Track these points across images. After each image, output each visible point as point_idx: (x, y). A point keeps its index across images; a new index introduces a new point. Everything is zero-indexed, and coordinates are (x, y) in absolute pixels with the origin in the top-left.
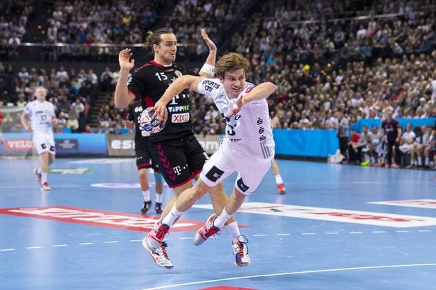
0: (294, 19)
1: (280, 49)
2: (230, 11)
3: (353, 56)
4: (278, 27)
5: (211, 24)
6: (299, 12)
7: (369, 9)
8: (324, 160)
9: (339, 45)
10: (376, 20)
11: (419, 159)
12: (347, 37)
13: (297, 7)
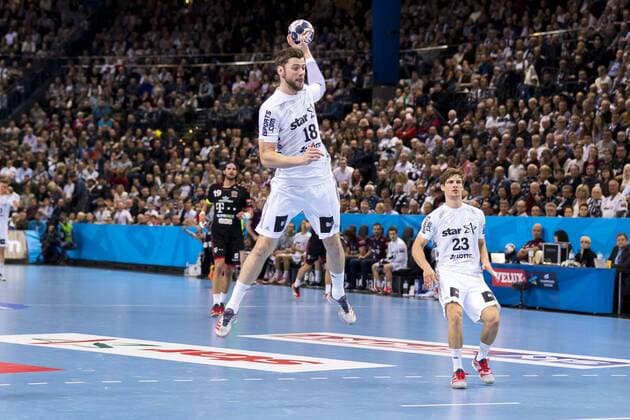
0: (141, 61)
1: (118, 105)
2: (44, 46)
3: (225, 119)
4: (117, 72)
5: (15, 63)
6: (148, 52)
7: (250, 50)
8: (178, 271)
9: (206, 103)
10: (260, 67)
11: (317, 272)
12: (217, 91)
13: (146, 43)
